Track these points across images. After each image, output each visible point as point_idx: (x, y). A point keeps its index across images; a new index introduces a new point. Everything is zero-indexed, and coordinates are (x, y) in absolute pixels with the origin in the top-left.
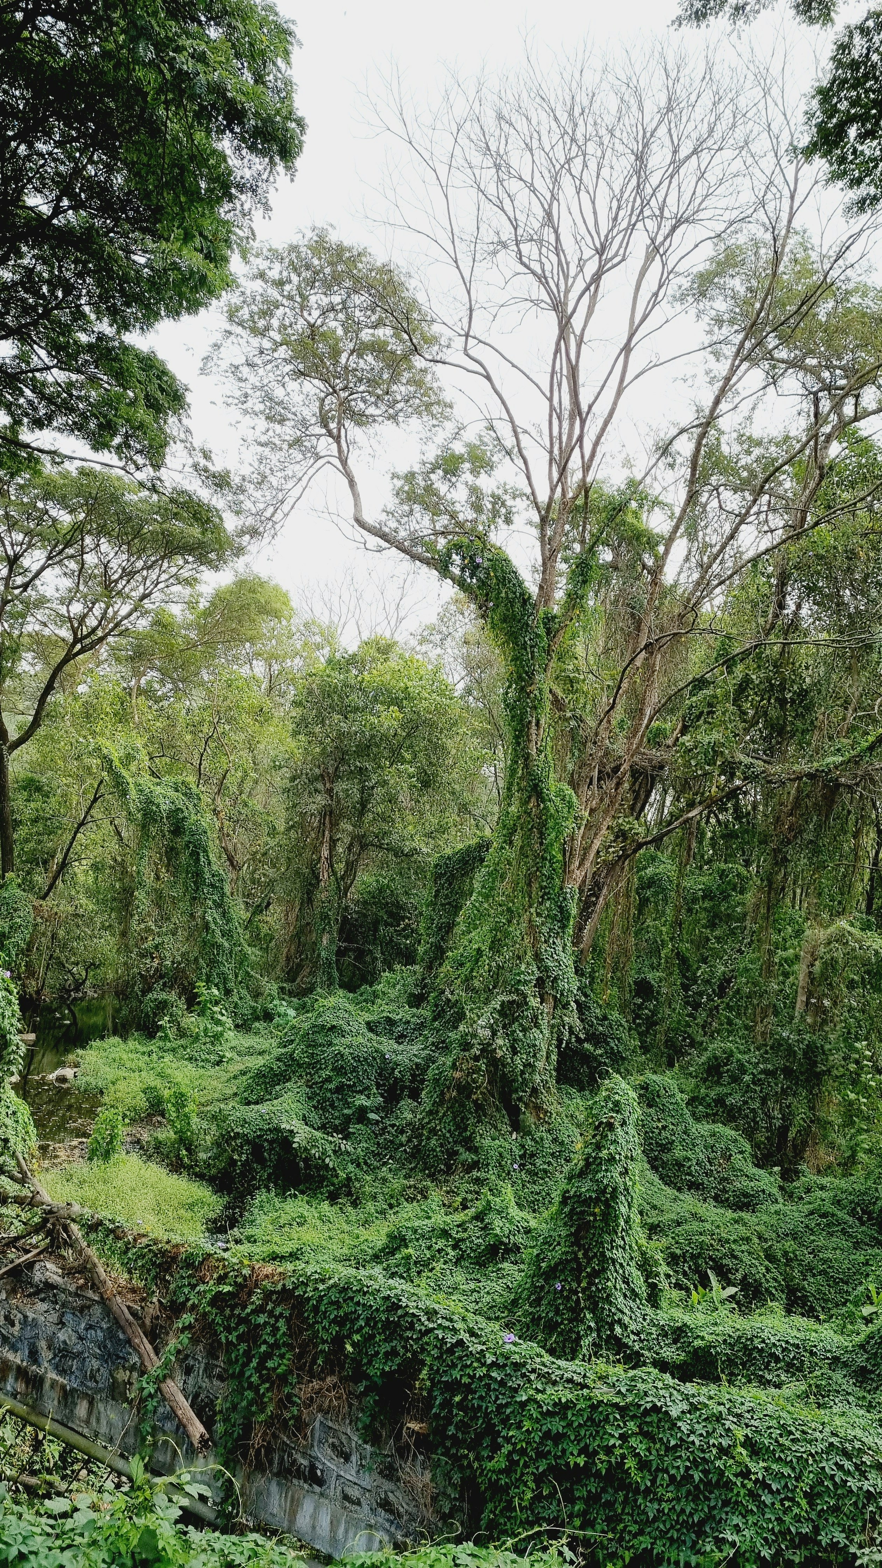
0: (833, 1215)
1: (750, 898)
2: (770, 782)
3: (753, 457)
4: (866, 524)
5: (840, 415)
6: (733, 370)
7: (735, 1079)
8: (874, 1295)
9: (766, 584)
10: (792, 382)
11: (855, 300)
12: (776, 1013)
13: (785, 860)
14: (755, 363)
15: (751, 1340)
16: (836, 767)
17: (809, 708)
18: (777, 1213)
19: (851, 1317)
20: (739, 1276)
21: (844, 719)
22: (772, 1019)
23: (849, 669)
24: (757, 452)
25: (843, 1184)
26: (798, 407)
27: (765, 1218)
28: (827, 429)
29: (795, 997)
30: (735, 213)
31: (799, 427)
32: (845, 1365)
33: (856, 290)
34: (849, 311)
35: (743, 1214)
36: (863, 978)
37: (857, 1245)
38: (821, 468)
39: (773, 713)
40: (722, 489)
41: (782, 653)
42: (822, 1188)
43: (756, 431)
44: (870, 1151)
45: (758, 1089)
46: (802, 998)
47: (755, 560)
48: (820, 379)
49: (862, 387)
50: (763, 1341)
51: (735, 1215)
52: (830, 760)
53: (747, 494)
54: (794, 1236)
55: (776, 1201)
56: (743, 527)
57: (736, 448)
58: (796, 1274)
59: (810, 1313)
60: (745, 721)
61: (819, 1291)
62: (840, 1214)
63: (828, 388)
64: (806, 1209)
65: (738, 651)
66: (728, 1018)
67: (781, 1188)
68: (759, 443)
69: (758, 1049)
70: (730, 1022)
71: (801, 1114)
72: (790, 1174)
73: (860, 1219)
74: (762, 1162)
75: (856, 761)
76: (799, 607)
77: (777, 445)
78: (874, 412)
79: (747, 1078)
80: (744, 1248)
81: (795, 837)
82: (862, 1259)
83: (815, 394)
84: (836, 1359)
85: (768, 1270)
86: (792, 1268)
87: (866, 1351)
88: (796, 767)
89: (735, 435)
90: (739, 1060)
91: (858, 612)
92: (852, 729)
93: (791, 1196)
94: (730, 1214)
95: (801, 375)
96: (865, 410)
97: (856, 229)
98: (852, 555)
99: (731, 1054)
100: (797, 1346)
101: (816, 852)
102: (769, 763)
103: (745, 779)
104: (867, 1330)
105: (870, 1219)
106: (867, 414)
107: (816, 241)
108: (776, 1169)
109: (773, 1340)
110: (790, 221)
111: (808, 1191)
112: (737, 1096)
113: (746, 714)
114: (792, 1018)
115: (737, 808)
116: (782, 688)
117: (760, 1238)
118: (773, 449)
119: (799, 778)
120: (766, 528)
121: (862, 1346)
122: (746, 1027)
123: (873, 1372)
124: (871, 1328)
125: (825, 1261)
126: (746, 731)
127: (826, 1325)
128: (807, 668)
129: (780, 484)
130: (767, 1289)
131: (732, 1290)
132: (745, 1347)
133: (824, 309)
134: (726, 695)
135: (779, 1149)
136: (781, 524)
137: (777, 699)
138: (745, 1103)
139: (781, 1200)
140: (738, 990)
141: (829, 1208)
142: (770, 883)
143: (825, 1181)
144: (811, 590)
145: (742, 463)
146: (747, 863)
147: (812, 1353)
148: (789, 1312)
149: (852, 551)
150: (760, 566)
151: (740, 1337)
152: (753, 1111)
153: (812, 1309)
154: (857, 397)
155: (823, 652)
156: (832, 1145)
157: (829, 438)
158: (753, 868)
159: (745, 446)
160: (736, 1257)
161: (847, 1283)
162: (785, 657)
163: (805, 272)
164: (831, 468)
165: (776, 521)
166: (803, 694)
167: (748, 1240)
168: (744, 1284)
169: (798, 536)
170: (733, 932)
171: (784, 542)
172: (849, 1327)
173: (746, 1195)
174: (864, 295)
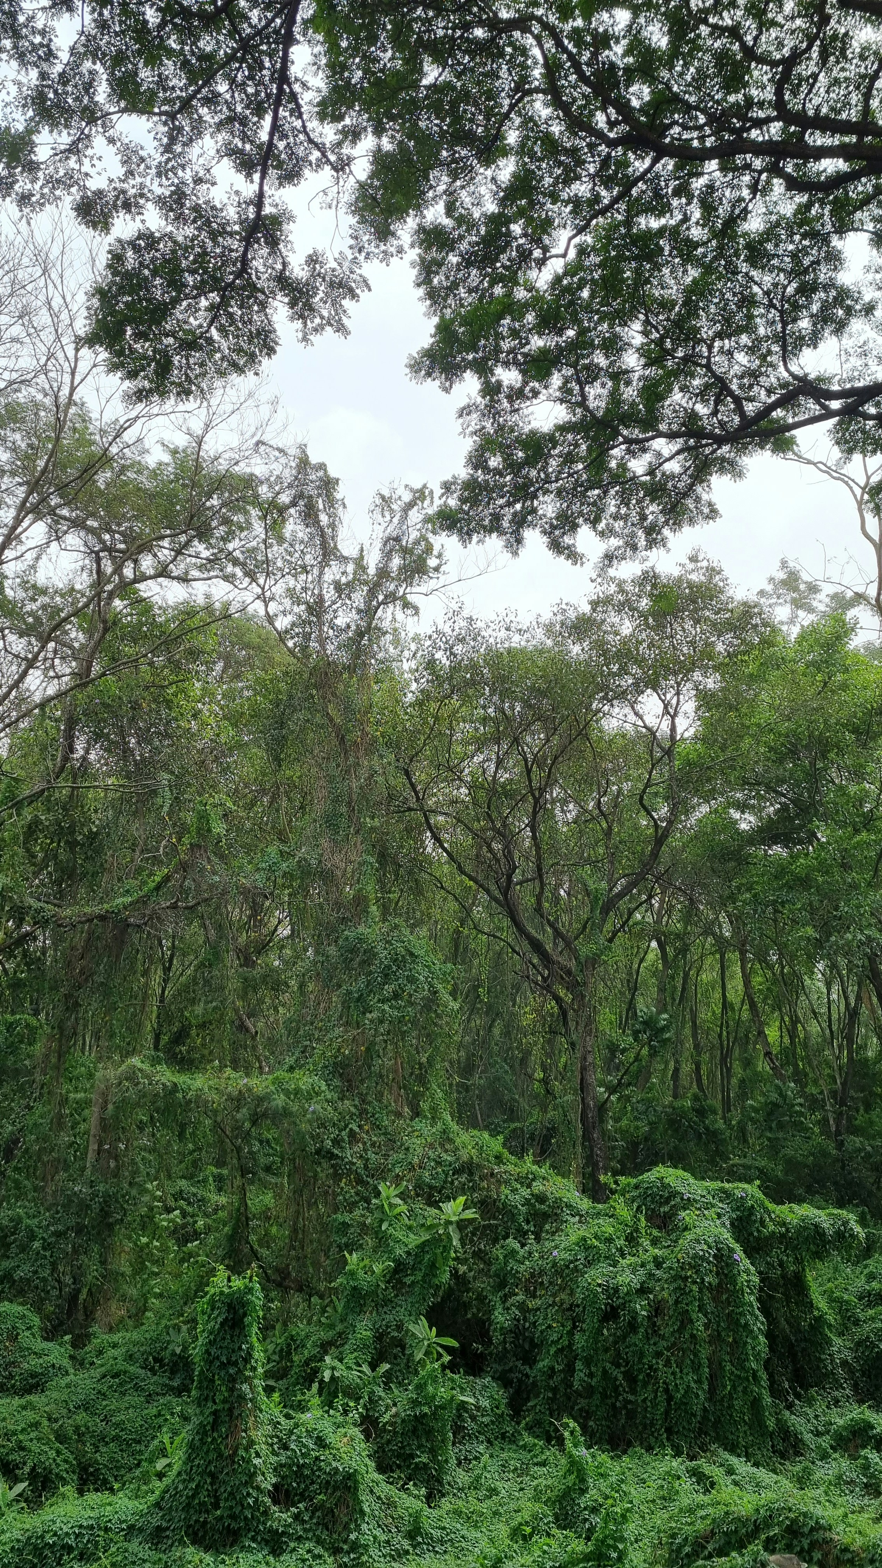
0: (125, 1372)
1: (38, 1049)
2: (60, 926)
3: (38, 603)
4: (148, 677)
5: (121, 576)
6: (18, 521)
7: (24, 1248)
8: (168, 1446)
9: (55, 729)
10: (73, 539)
11: (131, 475)
12: (66, 1168)
13: (77, 1005)
14: (39, 517)
15: (42, 1537)
16: (125, 908)
17: (98, 851)
18: (68, 1386)
19: (145, 1479)
20: (27, 1469)
21: (132, 861)
22: (63, 1175)
23: (135, 814)
24: (42, 600)
25: (135, 1335)
26: (81, 563)
27: (55, 1395)
28: (109, 587)
29: (87, 1148)
30: (15, 375)
31: (83, 582)
32: (141, 1530)
33: (132, 465)
34: (126, 484)
35: (29, 1398)
36: (152, 1117)
37: (149, 1399)
38: (105, 622)
39: (63, 855)
40: (7, 631)
41: (71, 797)
42: (115, 1346)
43: (41, 578)
44: (160, 1296)
45: (48, 1254)
46: (93, 1147)
47: (42, 705)
48: (102, 541)
49: (139, 553)
50: (55, 1534)
51: (23, 1401)
52: (119, 901)
53: (33, 640)
54: (86, 1406)
55: (67, 1373)
56: (31, 671)
57: (21, 594)
58: (89, 1448)
59: (104, 1486)
60: (34, 864)
61: (112, 1460)
62: (132, 1369)
63: (110, 550)
64: (97, 1373)
65: (27, 793)
66: (16, 1182)
67: (72, 1357)
68: (44, 592)
69: (48, 1210)
70: (18, 1185)
71: (93, 1271)
72: (79, 1342)
73: (152, 1370)
74: (50, 1334)
75: (143, 901)
76: (87, 751)
77: (62, 596)
78: (151, 578)
79: (36, 1245)
80: (33, 1435)
81: (86, 980)
82: (154, 1411)
83: (97, 553)
84: (131, 1527)
85: (58, 1453)
86: (84, 1444)
87: (161, 1509)
88: (87, 910)
89: (18, 580)
90: (28, 1227)
91: (143, 759)
92: (139, 870)
93: (82, 1364)
94: (17, 1401)
95: (82, 534)
96: (143, 574)
97: (133, 414)
98: (136, 706)
99: (19, 1220)
100: (91, 1527)
101: (107, 994)
102: (59, 906)
103: (35, 923)
104: (158, 1486)
105: (161, 1367)
106: (144, 578)
107: (94, 415)
108: (67, 1338)
109: (65, 1529)
110: (71, 394)
111: (100, 1353)
112: (27, 1267)
113: (35, 857)
114: (83, 1169)
115: (25, 954)
116: (72, 830)
117: (49, 1420)
118: (58, 599)
119: (90, 921)
120: (52, 674)
121: (157, 1505)
122: (36, 1189)
123: (168, 1528)
124: (166, 1481)
125: (117, 1425)
126: (36, 874)
127: (121, 1494)
128: (96, 811)
129: (66, 633)
130: (57, 1475)
131: (20, 1487)
132: (36, 1548)
133: (103, 478)
134: (15, 837)
135: (70, 1313)
136: (68, 671)
137: (67, 842)
138: (35, 1272)
139: (72, 1371)
140: (27, 1150)
141: (121, 1365)
142: (61, 1029)
143: (116, 1337)
144: (98, 736)
145: (28, 608)
146: (36, 1013)
147: (106, 1530)
148: (81, 1492)
149: (136, 702)
150: (47, 710)
151: (29, 1538)
152: (44, 1280)
153: (105, 1481)
154: (136, 561)
155: (111, 795)
156: (123, 1298)
157: (111, 595)
158: (42, 1016)
159: (30, 593)
160: (23, 1449)
161: (139, 1442)
162: (74, 800)
163: (84, 441)
164: (115, 623)
165: (64, 668)
166: (93, 837)
167: (36, 1425)
168: (33, 1476)
169: (85, 685)
170: (21, 1088)
171: (72, 689)
172: (144, 1488)
173: (33, 1375)
174: (139, 472)
